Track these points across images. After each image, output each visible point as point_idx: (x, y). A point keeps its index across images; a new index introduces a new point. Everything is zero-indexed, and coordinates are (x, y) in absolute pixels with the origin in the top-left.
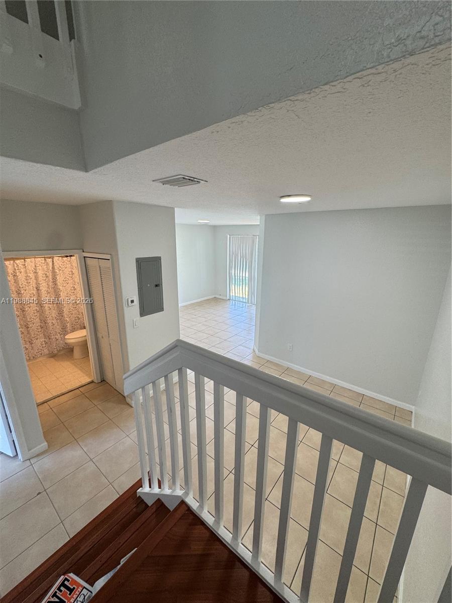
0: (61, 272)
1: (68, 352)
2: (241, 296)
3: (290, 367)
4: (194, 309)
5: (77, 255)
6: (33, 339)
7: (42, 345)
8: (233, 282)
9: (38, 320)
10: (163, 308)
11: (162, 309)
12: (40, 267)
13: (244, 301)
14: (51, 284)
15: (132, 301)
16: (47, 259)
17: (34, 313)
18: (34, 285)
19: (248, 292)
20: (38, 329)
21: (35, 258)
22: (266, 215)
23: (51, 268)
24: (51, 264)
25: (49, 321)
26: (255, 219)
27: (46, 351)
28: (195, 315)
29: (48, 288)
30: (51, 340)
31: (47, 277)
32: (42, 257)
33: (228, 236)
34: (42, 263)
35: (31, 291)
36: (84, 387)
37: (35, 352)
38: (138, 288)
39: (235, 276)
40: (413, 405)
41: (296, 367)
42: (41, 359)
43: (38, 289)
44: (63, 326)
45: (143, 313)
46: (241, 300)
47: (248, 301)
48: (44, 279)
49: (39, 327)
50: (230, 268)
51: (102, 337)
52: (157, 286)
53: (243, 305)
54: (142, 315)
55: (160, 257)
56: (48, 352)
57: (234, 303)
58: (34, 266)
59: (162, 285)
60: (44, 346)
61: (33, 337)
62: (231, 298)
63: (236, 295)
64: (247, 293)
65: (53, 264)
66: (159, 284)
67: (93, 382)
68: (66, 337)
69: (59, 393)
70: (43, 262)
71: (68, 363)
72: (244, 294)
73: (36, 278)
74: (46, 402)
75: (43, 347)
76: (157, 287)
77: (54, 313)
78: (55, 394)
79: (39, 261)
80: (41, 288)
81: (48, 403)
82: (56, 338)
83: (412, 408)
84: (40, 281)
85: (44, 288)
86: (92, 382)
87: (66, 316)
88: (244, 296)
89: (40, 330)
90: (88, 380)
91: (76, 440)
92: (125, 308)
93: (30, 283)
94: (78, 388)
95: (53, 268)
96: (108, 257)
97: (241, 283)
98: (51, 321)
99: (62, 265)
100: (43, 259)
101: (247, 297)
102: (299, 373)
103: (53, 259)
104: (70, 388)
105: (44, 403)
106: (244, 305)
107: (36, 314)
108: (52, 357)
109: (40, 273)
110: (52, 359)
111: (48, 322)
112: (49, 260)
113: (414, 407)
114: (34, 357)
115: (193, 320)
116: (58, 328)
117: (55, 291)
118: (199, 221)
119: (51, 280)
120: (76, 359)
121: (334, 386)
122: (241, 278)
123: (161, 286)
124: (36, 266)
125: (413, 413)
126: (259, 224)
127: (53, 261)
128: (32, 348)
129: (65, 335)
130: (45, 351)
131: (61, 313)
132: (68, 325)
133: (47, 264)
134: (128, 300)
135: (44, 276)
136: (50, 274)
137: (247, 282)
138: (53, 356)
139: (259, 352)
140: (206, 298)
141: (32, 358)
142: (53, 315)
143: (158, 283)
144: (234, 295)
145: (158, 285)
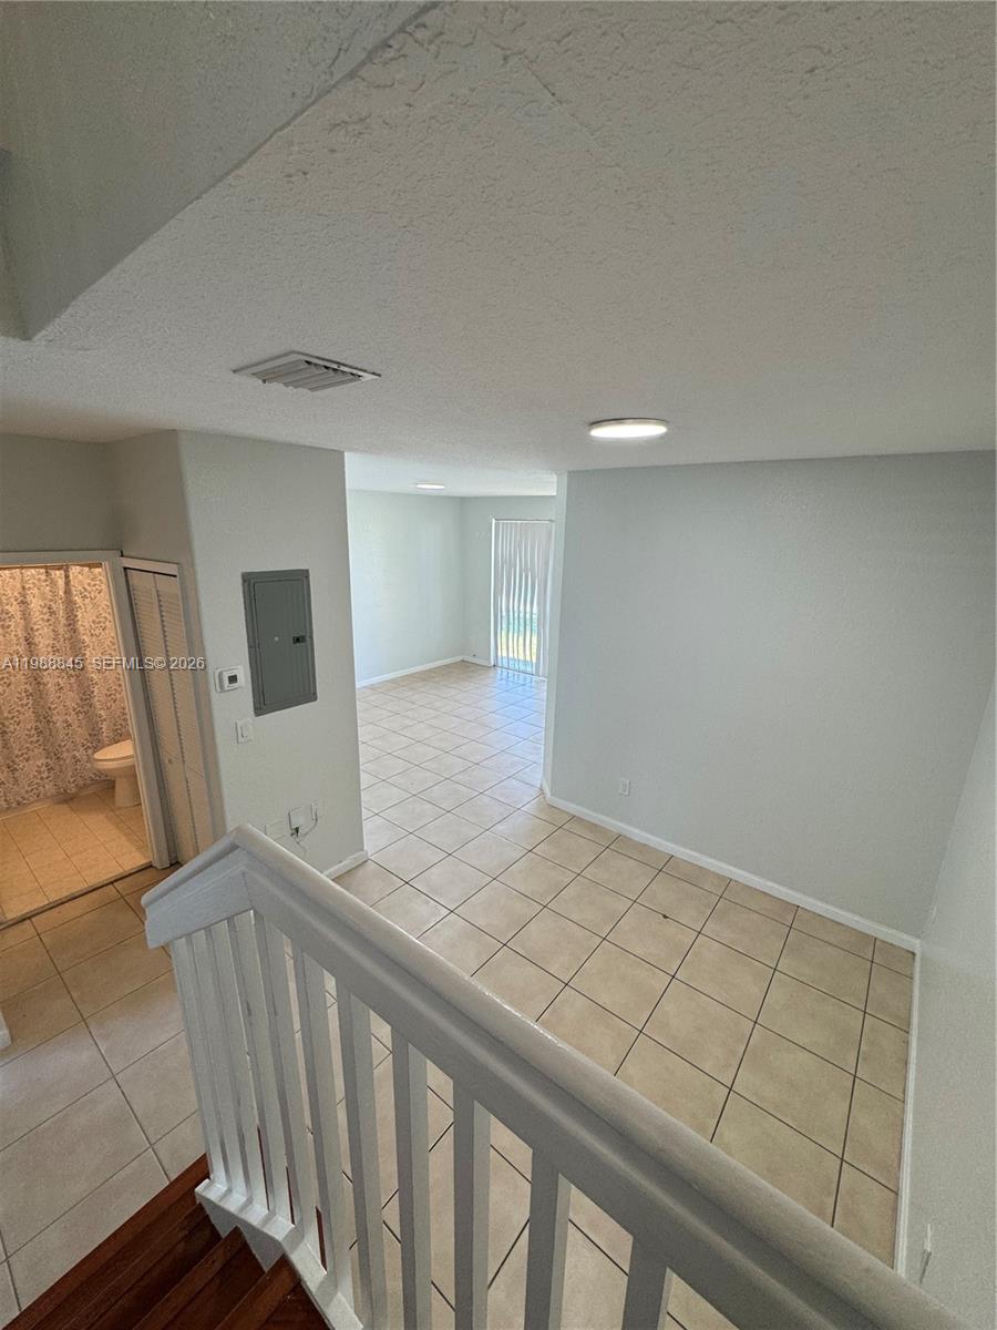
0: (87, 601)
1: (102, 790)
2: (521, 658)
3: (624, 833)
4: (413, 689)
5: (107, 564)
6: (17, 760)
7: (40, 772)
8: (504, 626)
9: (29, 714)
10: (315, 694)
11: (312, 697)
12: (36, 591)
13: (529, 669)
14: (61, 630)
15: (233, 679)
16: (52, 572)
17: (21, 699)
18: (19, 633)
19: (538, 649)
20: (30, 736)
21: (23, 568)
22: (569, 472)
23: (61, 593)
24: (61, 582)
25: (58, 719)
26: (546, 484)
27: (49, 788)
28: (413, 703)
29: (54, 639)
30: (62, 762)
31: (52, 613)
32: (41, 567)
33: (494, 521)
34: (39, 580)
35: (12, 646)
36: (128, 879)
37: (23, 791)
38: (250, 647)
39: (508, 611)
40: (918, 937)
41: (637, 834)
42: (37, 807)
43: (29, 642)
44: (93, 730)
45: (263, 705)
46: (522, 668)
47: (537, 669)
48: (46, 617)
49: (33, 732)
50: (498, 592)
51: (170, 761)
52: (297, 640)
53: (525, 679)
54: (260, 709)
55: (307, 571)
56: (54, 791)
57: (505, 674)
58: (19, 586)
59: (311, 637)
60: (45, 775)
61: (17, 756)
62: (500, 664)
63: (511, 655)
64: (534, 650)
65: (67, 583)
66: (303, 637)
67: (151, 866)
68: (96, 756)
69: (65, 894)
70: (43, 577)
71: (101, 817)
72: (528, 653)
73: (26, 616)
74: (29, 918)
75: (42, 778)
76: (298, 644)
77: (71, 699)
78: (54, 897)
79: (33, 575)
80: (36, 640)
81: (33, 919)
82: (74, 757)
83: (915, 944)
84: (35, 624)
85: (43, 639)
86: (149, 866)
87: (98, 705)
88: (528, 659)
89: (35, 739)
90: (141, 861)
91: (84, 1020)
92: (215, 696)
93: (9, 627)
94: (112, 883)
95: (67, 592)
96: (172, 569)
97: (522, 629)
98: (60, 719)
99: (89, 584)
100: (43, 570)
101: (534, 660)
102: (643, 848)
103: (66, 571)
104: (94, 881)
105: (24, 920)
106: (528, 680)
107: (24, 702)
108: (65, 801)
109: (35, 604)
110: (65, 807)
111: (54, 719)
112: (58, 575)
113: (918, 941)
114: (19, 803)
115: (409, 713)
116: (81, 733)
117: (73, 647)
118: (419, 486)
119: (63, 621)
120: (120, 808)
121: (728, 883)
122: (522, 615)
123: (308, 638)
124: (24, 588)
125: (918, 958)
126: (555, 494)
127: (67, 577)
128: (16, 779)
129: (96, 749)
130: (47, 786)
131: (86, 698)
132: (104, 727)
133: (53, 583)
134: (220, 674)
135: (45, 610)
136: (60, 608)
137: (535, 625)
138: (67, 799)
139: (552, 795)
140: (439, 663)
141: (14, 805)
142: (68, 703)
143: (302, 634)
144: (505, 654)
145: (302, 639)
